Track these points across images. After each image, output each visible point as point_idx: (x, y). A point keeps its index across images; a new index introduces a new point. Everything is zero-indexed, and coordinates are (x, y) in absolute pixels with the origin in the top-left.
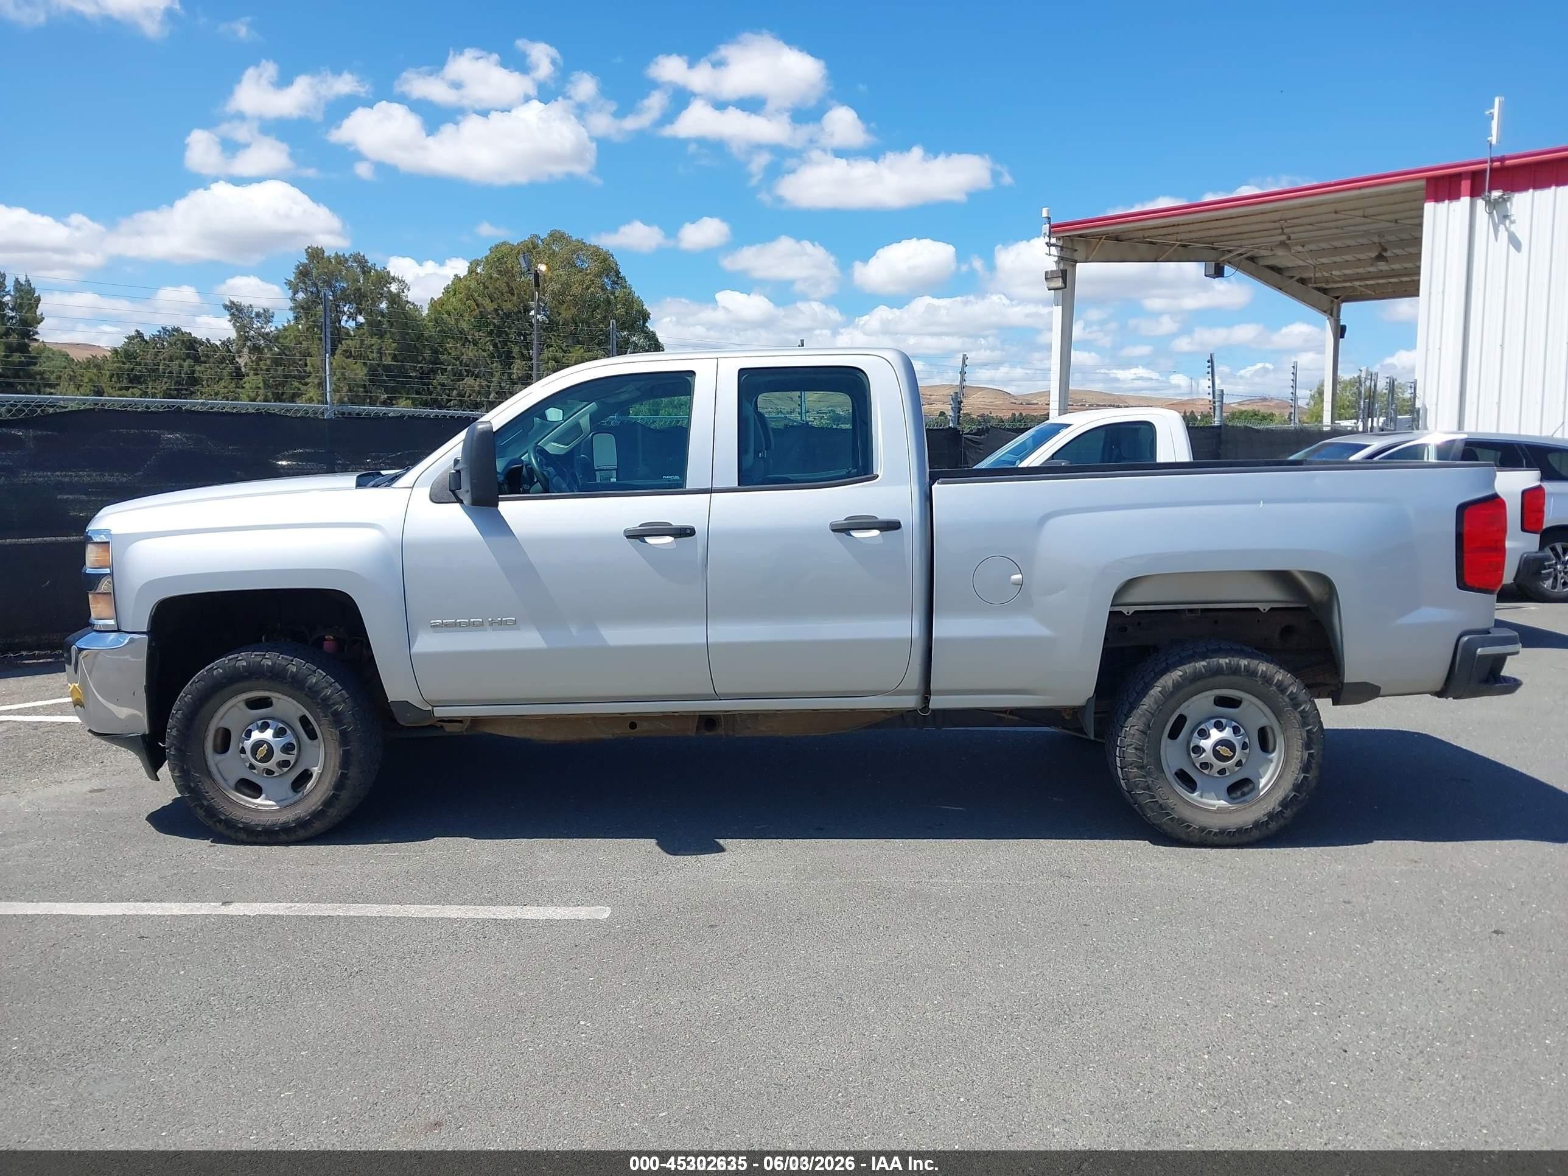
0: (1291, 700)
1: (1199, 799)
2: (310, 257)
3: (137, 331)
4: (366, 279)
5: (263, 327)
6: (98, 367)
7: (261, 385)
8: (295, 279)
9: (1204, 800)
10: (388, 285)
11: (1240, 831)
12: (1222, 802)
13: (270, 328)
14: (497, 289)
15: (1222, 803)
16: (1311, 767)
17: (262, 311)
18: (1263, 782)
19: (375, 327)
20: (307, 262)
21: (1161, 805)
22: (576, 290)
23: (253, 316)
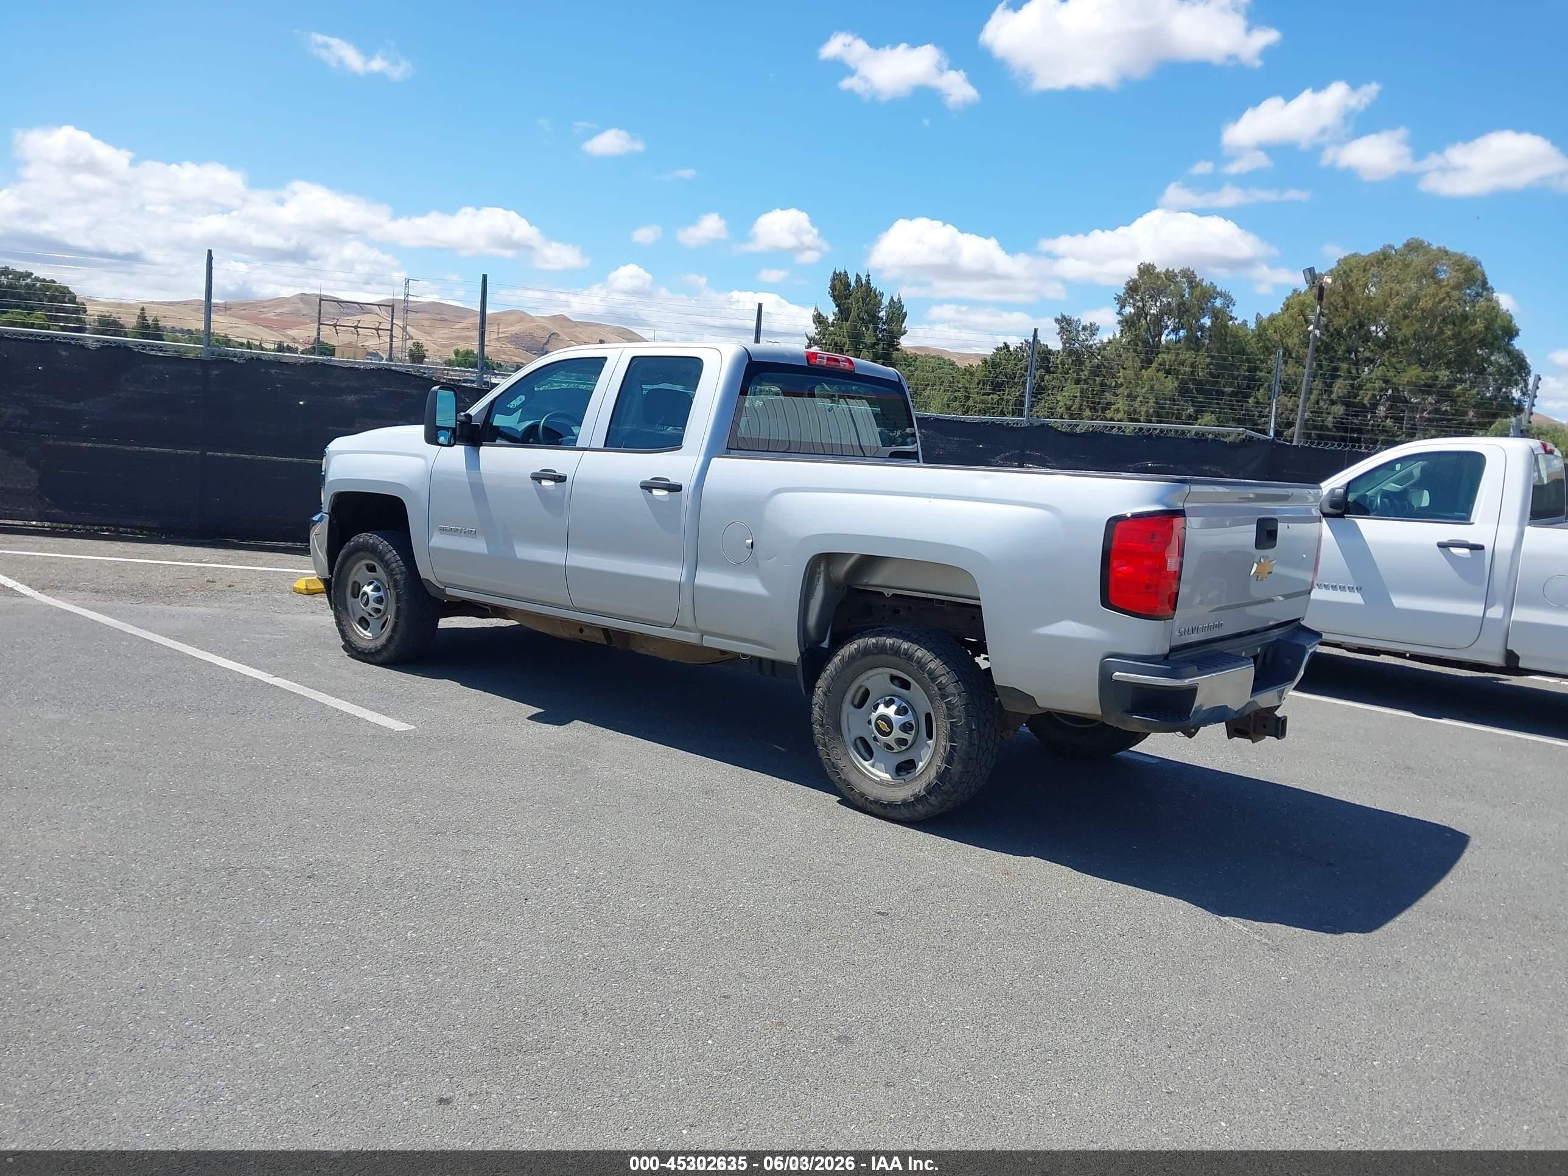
0: (939, 689)
1: (870, 768)
2: (1141, 273)
3: (1005, 344)
4: (1191, 294)
5: (1087, 340)
6: (972, 374)
7: (1078, 394)
8: (1124, 294)
9: (873, 770)
10: (1212, 300)
11: (891, 805)
12: (888, 776)
13: (1096, 341)
14: (1332, 303)
15: (886, 776)
16: (953, 760)
17: (1089, 325)
18: (921, 764)
19: (1193, 343)
20: (1137, 277)
21: (833, 763)
22: (1426, 303)
23: (1080, 329)
